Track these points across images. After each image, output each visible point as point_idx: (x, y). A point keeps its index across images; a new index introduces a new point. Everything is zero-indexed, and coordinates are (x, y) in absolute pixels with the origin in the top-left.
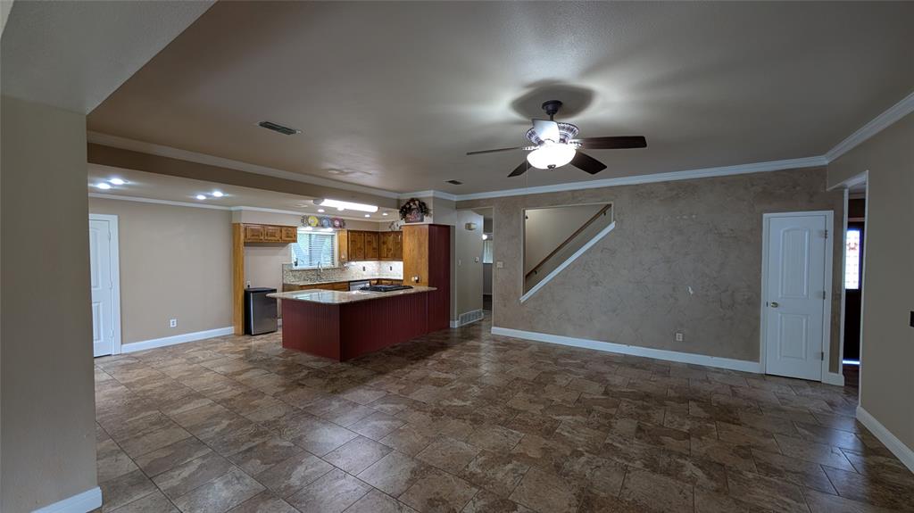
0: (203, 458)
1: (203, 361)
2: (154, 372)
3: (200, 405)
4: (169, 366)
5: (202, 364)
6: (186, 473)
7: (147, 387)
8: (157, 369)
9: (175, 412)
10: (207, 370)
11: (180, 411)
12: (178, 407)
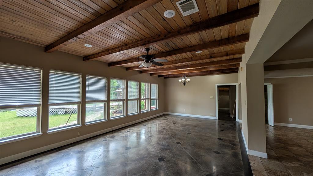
0: (300, 165)
1: (303, 136)
2: (283, 133)
3: (300, 149)
4: (288, 133)
5: (303, 137)
6: (293, 165)
7: (281, 137)
8: (284, 133)
9: (290, 147)
10: (305, 139)
11: (291, 148)
12: (292, 147)
